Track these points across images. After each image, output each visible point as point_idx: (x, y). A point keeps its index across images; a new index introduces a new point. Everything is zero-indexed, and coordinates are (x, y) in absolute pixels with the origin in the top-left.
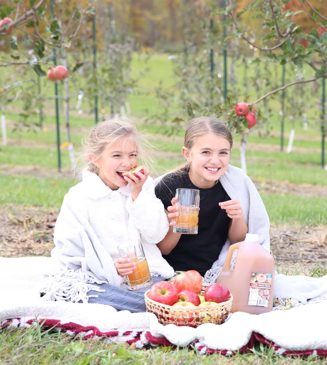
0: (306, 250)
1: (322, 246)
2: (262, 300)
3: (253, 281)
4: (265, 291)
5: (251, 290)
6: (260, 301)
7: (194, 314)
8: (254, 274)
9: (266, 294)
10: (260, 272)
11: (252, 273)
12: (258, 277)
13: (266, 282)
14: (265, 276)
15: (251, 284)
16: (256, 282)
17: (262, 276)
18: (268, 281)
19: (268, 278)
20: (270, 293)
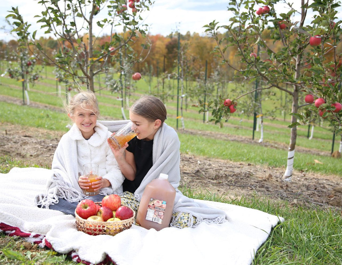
0: (255, 182)
1: (265, 180)
2: (157, 218)
3: (151, 204)
4: (160, 212)
5: (149, 210)
6: (155, 218)
7: (97, 226)
8: (152, 199)
9: (160, 214)
10: (157, 199)
11: (151, 198)
12: (155, 202)
13: (161, 206)
14: (160, 202)
15: (149, 206)
16: (153, 205)
17: (158, 202)
18: (163, 207)
19: (163, 204)
20: (164, 215)
